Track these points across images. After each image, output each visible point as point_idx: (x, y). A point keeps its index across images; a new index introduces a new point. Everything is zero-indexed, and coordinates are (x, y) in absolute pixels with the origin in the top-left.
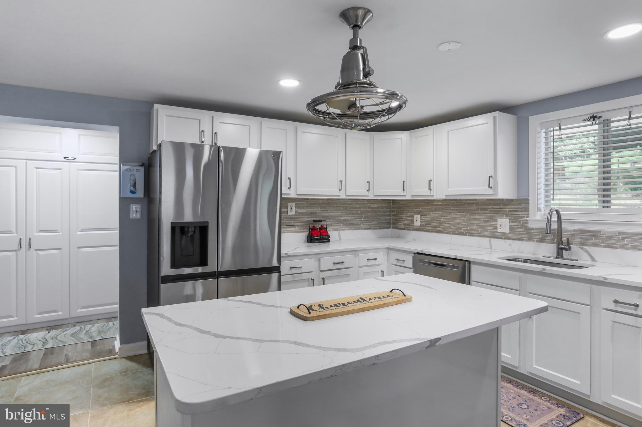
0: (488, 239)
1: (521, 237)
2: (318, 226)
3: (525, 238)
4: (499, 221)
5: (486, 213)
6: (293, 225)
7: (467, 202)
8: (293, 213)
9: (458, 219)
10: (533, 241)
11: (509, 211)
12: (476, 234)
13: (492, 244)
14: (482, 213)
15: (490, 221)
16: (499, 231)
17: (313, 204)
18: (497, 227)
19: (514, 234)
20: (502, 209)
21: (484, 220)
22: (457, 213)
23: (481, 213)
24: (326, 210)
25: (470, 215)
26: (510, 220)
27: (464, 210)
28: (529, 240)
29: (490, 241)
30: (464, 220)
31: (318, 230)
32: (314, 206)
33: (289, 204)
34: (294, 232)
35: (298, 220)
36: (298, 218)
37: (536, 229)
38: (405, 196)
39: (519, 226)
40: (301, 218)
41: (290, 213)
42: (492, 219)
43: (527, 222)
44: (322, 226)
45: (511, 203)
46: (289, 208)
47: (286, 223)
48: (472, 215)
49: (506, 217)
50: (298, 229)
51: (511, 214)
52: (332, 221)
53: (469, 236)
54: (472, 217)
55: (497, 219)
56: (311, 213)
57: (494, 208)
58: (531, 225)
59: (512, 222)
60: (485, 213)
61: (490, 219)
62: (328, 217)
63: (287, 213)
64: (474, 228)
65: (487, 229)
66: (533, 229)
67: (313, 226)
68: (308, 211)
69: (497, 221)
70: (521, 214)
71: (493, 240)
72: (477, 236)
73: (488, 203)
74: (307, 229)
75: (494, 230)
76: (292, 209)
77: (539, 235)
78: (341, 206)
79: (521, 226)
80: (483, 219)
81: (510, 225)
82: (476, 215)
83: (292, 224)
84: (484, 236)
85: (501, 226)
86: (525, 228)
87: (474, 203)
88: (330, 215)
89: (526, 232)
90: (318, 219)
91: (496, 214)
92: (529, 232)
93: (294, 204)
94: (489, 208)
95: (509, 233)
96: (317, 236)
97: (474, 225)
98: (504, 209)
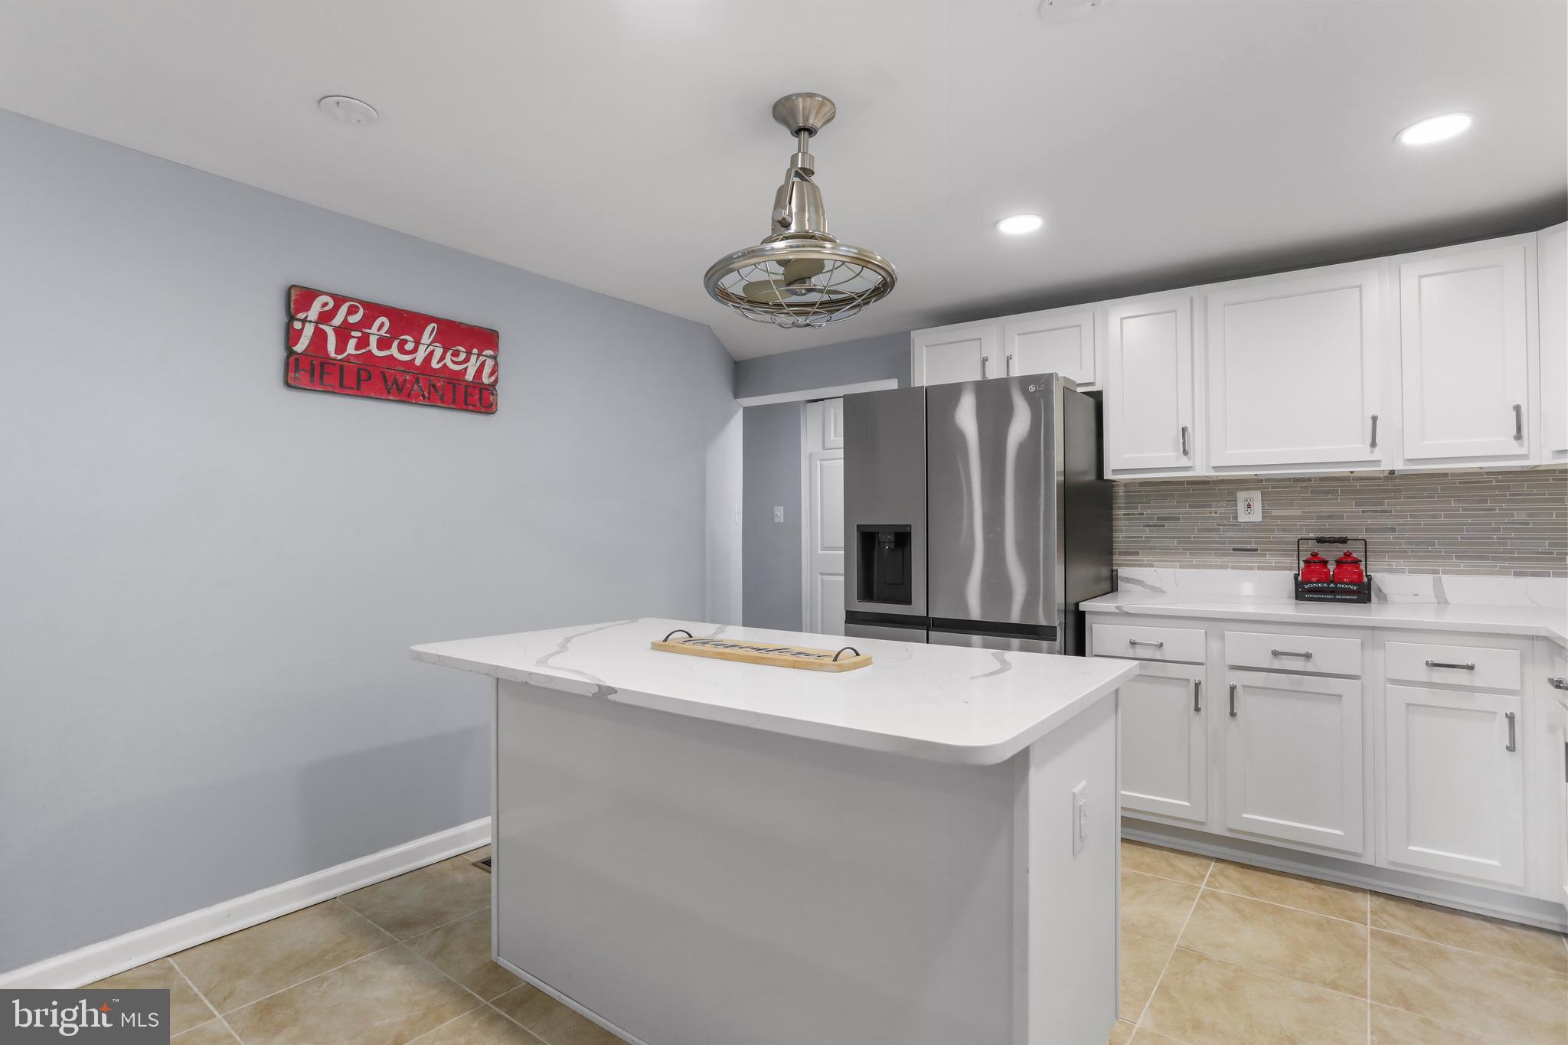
2: (1332, 554)
6: (1257, 550)
8: (1256, 516)
17: (1327, 492)
24: (1379, 508)
31: (1332, 567)
32: (1330, 499)
33: (1241, 496)
34: (1259, 568)
35: (1273, 538)
36: (1273, 530)
40: (1284, 530)
41: (1243, 517)
44: (1348, 555)
46: (1241, 506)
47: (1230, 543)
50: (1271, 559)
56: (1319, 517)
62: (1394, 530)
63: (1236, 518)
67: (1311, 554)
68: (1307, 512)
74: (1292, 560)
76: (1249, 506)
83: (1253, 546)
88: (1400, 525)
90: (1337, 535)
93: (1256, 496)
96: (1318, 582)
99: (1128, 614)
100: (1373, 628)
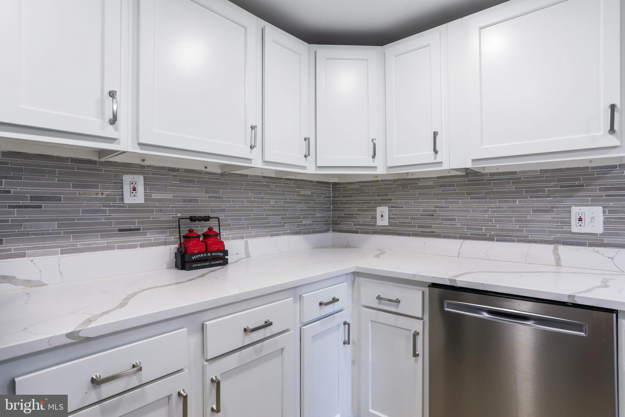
0: (551, 247)
2: (201, 229)
4: (576, 211)
5: (540, 197)
6: (139, 229)
7: (494, 178)
8: (140, 198)
9: (473, 211)
11: (601, 190)
12: (517, 236)
13: (561, 256)
14: (531, 197)
15: (552, 211)
16: (575, 228)
17: (189, 181)
18: (569, 223)
19: (617, 235)
20: (582, 186)
21: (534, 211)
22: (471, 199)
23: (527, 198)
24: (217, 195)
25: (499, 202)
26: (604, 207)
27: (486, 193)
29: (555, 250)
30: (486, 211)
31: (201, 239)
32: (190, 187)
33: (127, 179)
34: (142, 246)
35: (153, 218)
36: (152, 211)
38: (375, 168)
40: (161, 211)
41: (128, 199)
42: (557, 207)
44: (210, 229)
46: (127, 189)
47: (117, 223)
48: (507, 202)
49: (594, 203)
50: (151, 237)
51: (607, 196)
52: (232, 220)
53: (497, 241)
54: (505, 205)
55: (570, 207)
56: (184, 201)
57: (561, 187)
59: (610, 211)
60: (537, 197)
61: (553, 207)
62: (224, 210)
63: (122, 199)
64: (510, 226)
65: (543, 228)
67: (189, 231)
68: (177, 196)
69: (570, 212)
71: (562, 249)
72: (519, 241)
73: (547, 177)
74: (174, 238)
75: (563, 228)
76: (134, 189)
78: (250, 190)
80: (532, 207)
81: (606, 219)
82: (515, 202)
83: (137, 226)
84: (535, 242)
85: (580, 219)
87: (509, 179)
88: (228, 207)
90: (203, 214)
91: (566, 197)
93: (140, 180)
94: (548, 187)
95: (602, 234)
96: (199, 253)
97: (512, 221)
98: (587, 186)
99: (88, 339)
100: (295, 288)
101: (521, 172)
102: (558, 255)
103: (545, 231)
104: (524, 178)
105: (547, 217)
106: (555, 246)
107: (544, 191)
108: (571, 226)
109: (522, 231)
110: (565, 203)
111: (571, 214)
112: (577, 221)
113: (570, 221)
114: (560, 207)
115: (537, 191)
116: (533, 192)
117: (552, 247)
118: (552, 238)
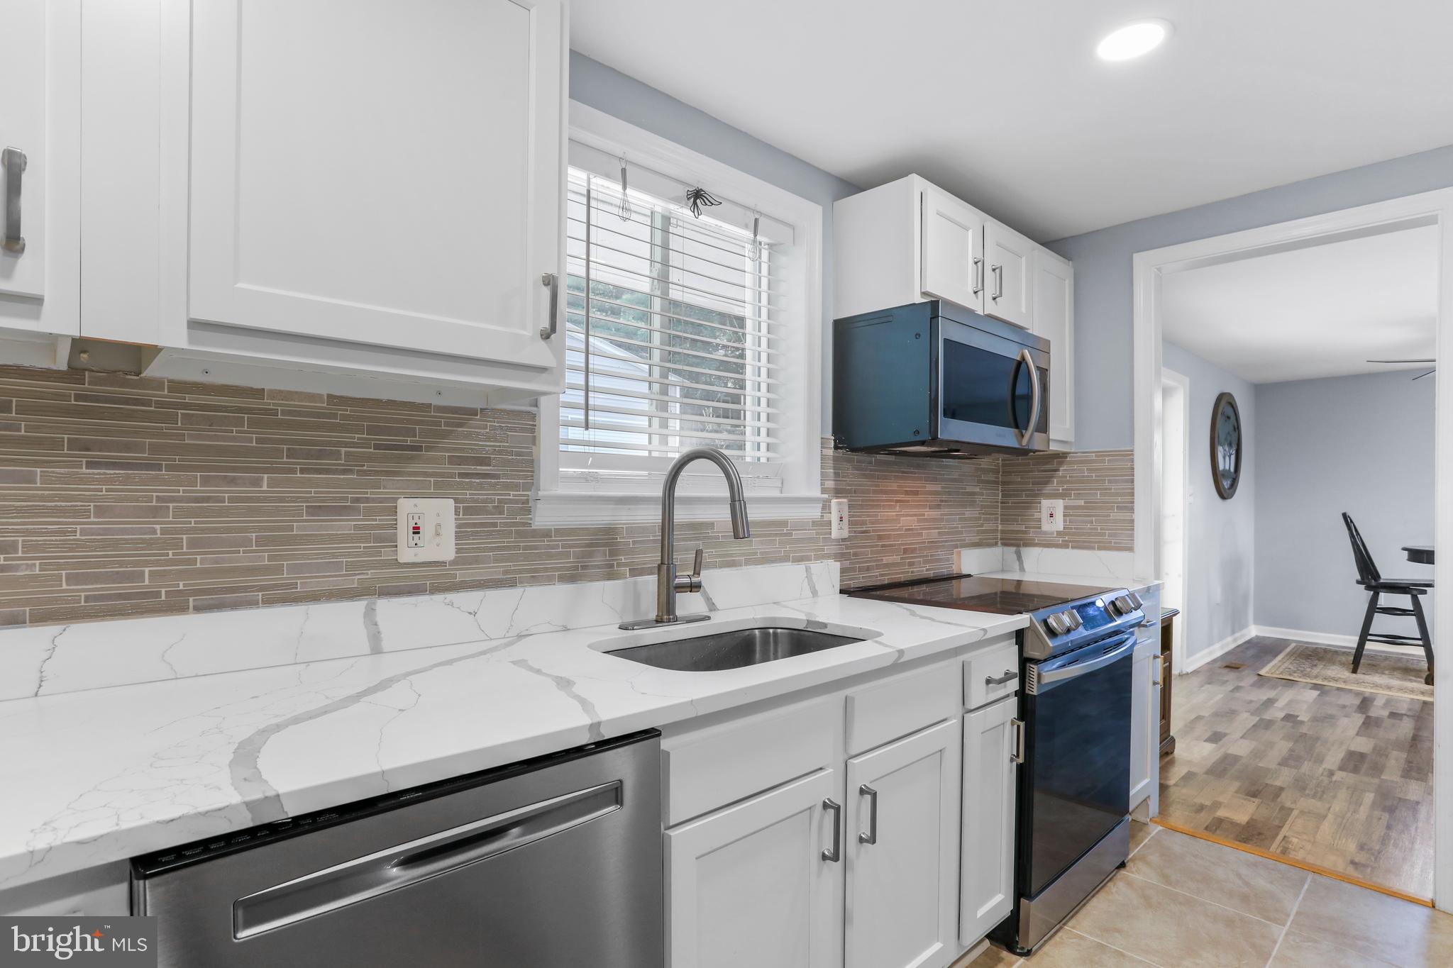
0: (357, 607)
1: (506, 572)
3: (521, 572)
4: (406, 506)
5: (328, 471)
7: (188, 399)
9: (100, 511)
10: (549, 580)
11: (452, 460)
12: (261, 589)
13: (382, 627)
14: (302, 471)
15: (357, 510)
16: (406, 554)
18: (394, 539)
19: (476, 560)
20: (419, 448)
21: (313, 510)
22: (90, 465)
23: (293, 471)
25: (205, 481)
26: (456, 501)
27: (154, 449)
28: (536, 577)
29: (370, 613)
30: (155, 512)
37: (560, 532)
39: (495, 525)
42: (367, 500)
43: (526, 508)
45: (460, 425)
48: (233, 481)
49: (440, 490)
51: (462, 475)
53: (198, 609)
54: (226, 491)
55: (395, 500)
57: (377, 447)
58: (543, 518)
59: (466, 509)
60: (319, 471)
61: (357, 500)
64: (242, 558)
65: (334, 556)
66: (546, 534)
69: (394, 511)
70: (506, 476)
71: (387, 608)
72: (269, 602)
73: (344, 417)
75: (380, 554)
77: (567, 555)
79: (506, 524)
80: (306, 500)
81: (458, 526)
82: (257, 483)
84: (314, 597)
85: (416, 530)
86: (520, 534)
87: (240, 410)
89: (525, 548)
91: (388, 473)
92: (535, 548)
94: (346, 445)
95: (453, 563)
97: (247, 542)
98: (429, 449)
101: (276, 394)
102: (376, 625)
103: (338, 565)
104: (283, 413)
105: (345, 525)
106: (367, 604)
107: (337, 455)
108: (396, 546)
109: (278, 570)
110: (385, 488)
111: (398, 517)
112: (411, 535)
113: (395, 534)
114: (374, 500)
115: (321, 454)
116: (309, 455)
117: (359, 606)
118: (354, 582)
